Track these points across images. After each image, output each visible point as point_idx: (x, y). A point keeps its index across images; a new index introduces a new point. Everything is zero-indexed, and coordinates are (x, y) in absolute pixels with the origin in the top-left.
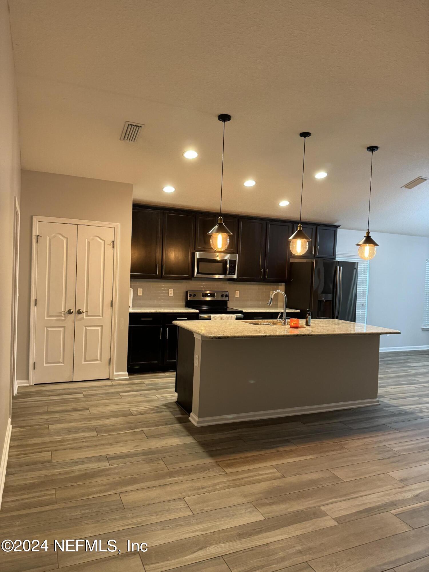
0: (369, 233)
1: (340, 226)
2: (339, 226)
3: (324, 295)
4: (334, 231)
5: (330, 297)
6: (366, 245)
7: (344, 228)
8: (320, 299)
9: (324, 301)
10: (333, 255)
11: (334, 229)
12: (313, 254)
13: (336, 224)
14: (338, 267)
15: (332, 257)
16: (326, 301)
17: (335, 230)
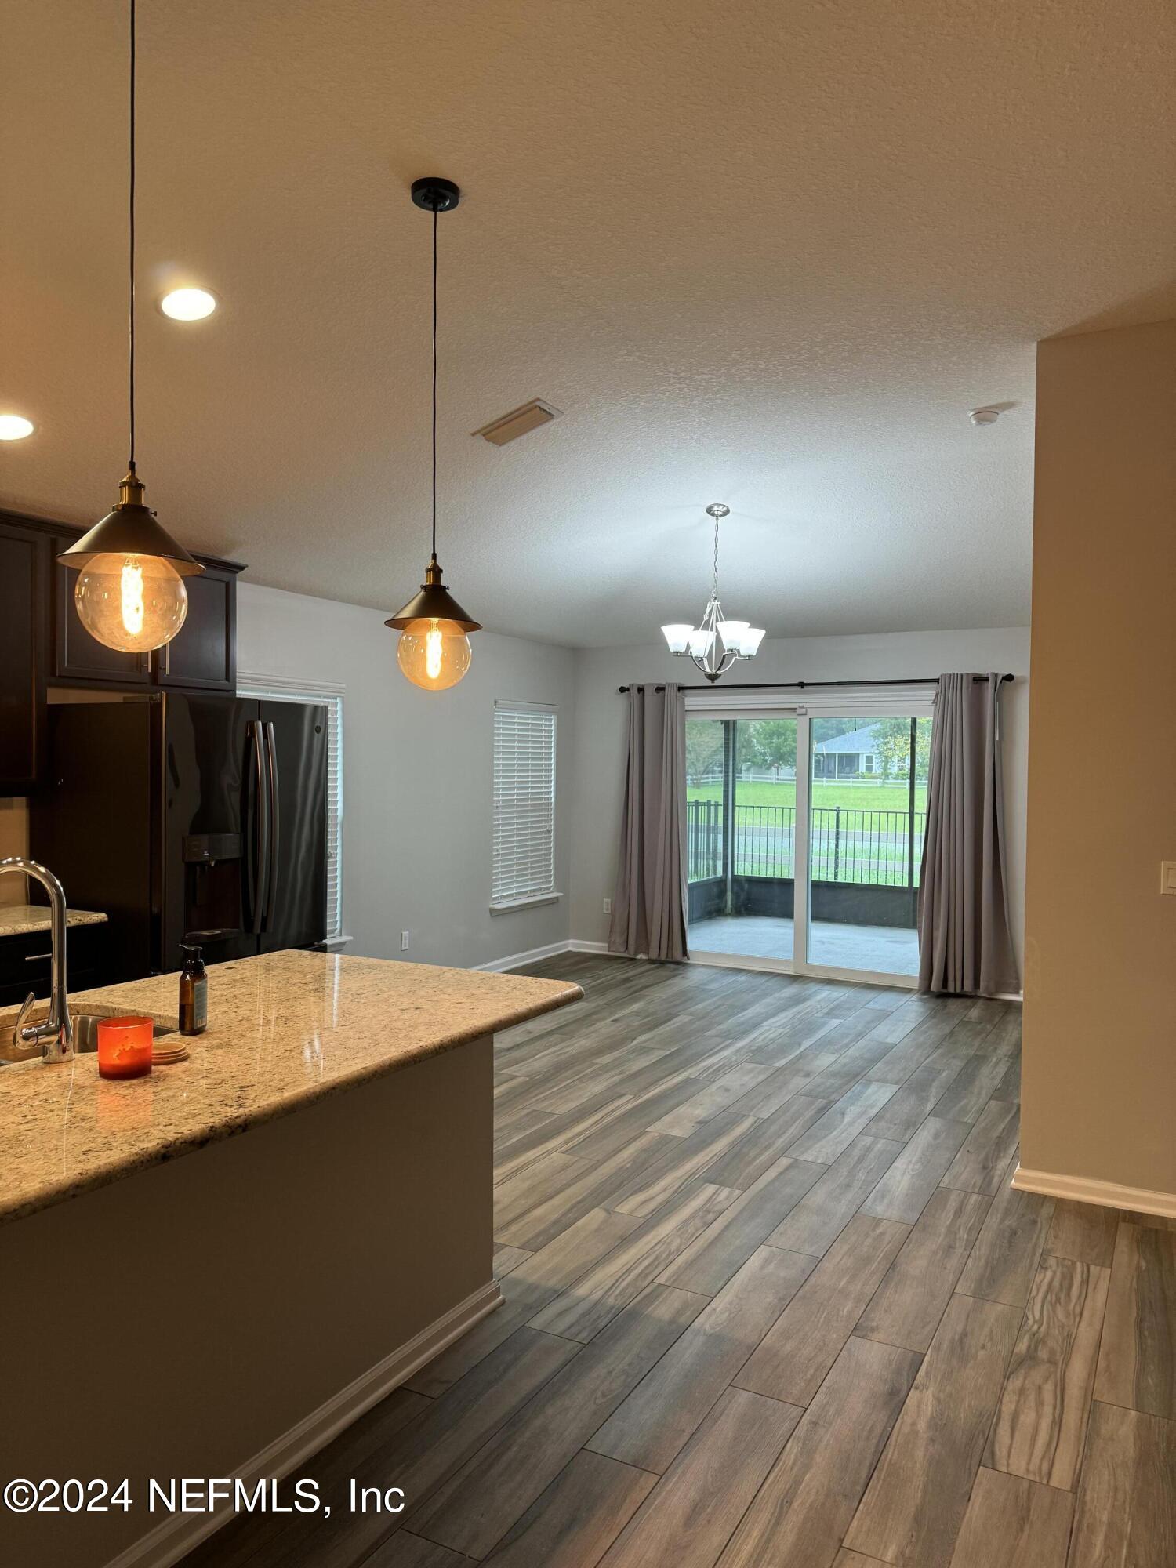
0: (441, 571)
1: (247, 566)
2: (242, 568)
3: (205, 838)
4: (224, 585)
5: (230, 846)
6: (429, 626)
7: (254, 581)
8: (195, 859)
9: (210, 866)
10: (227, 678)
11: (225, 576)
12: (150, 671)
13: (227, 558)
14: (260, 723)
15: (224, 684)
16: (218, 862)
17: (227, 580)
